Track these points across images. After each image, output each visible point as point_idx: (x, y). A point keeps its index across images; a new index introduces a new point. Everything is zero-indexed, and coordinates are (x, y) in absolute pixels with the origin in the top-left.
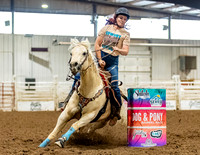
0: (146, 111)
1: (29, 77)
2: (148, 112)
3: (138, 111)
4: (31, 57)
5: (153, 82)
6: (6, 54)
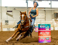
0: (44, 31)
1: (6, 20)
4: (7, 14)
5: (46, 21)
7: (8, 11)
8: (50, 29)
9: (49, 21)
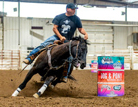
2: (112, 72)
3: (105, 72)
4: (31, 33)
6: (14, 31)
7: (33, 28)
9: (120, 49)
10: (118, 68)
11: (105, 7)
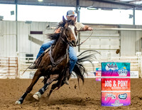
0: (115, 79)
2: (116, 80)
3: (109, 79)
4: (30, 38)
5: (121, 57)
6: (11, 36)
8: (129, 75)
10: (123, 75)
11: (111, 9)
